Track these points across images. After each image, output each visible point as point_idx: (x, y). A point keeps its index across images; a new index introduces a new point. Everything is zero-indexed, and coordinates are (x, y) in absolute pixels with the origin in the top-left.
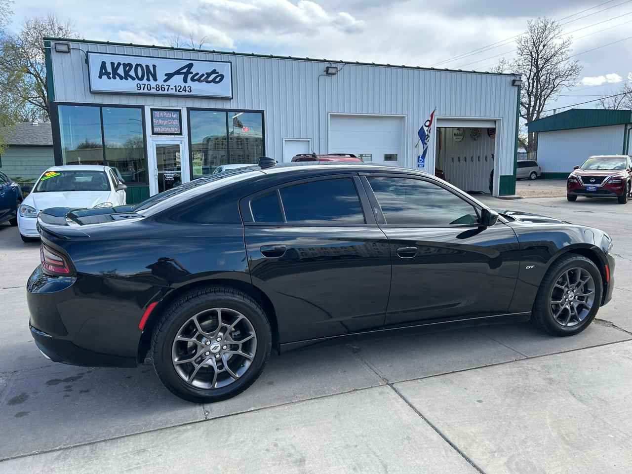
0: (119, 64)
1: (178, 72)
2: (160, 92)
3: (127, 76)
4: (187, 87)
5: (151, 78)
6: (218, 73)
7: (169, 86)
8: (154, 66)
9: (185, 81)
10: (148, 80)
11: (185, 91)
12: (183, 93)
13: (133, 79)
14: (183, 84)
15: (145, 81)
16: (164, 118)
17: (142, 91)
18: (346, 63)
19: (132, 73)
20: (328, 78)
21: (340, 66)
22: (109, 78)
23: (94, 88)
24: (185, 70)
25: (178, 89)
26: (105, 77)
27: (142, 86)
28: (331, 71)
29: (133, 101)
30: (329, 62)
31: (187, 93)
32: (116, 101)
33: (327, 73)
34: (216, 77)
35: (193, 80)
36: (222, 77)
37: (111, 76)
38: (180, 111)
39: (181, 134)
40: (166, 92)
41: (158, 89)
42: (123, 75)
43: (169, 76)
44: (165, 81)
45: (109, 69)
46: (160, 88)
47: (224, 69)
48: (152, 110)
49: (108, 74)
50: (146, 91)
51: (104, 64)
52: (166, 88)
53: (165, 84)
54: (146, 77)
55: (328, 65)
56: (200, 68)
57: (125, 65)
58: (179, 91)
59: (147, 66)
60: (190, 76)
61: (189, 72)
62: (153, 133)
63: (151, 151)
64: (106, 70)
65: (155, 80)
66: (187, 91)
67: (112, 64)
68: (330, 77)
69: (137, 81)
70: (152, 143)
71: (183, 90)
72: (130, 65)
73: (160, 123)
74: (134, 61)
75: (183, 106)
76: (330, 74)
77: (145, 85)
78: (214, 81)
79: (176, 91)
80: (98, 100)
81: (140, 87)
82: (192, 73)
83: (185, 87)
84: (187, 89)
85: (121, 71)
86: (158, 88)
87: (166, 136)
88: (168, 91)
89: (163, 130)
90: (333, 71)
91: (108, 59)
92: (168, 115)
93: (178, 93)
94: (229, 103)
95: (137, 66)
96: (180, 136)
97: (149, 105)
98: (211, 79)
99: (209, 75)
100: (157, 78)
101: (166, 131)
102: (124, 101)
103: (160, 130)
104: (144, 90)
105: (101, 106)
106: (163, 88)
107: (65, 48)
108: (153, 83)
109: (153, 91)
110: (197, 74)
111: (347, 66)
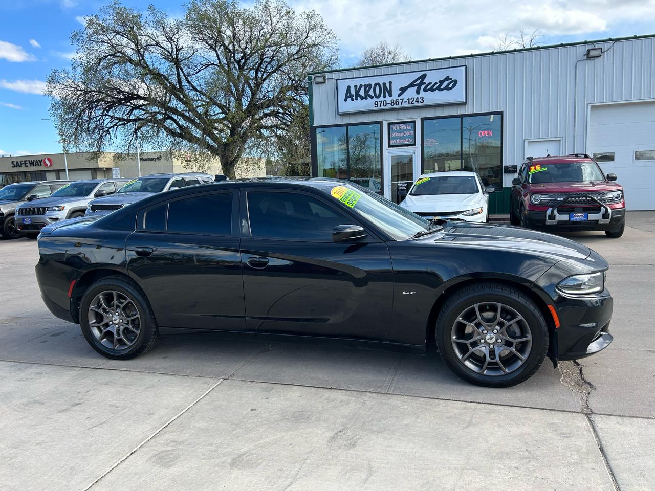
0: (361, 86)
1: (411, 85)
2: (395, 106)
3: (367, 95)
4: (419, 98)
5: (387, 94)
6: (451, 79)
7: (403, 99)
8: (390, 83)
9: (418, 92)
10: (385, 96)
11: (418, 102)
12: (416, 104)
13: (372, 97)
14: (416, 96)
15: (382, 98)
16: (400, 131)
17: (379, 108)
18: (616, 40)
19: (371, 93)
20: (589, 64)
21: (607, 46)
22: (353, 100)
23: (341, 111)
24: (418, 82)
25: (411, 101)
26: (349, 100)
27: (379, 103)
28: (592, 53)
29: (373, 118)
30: (591, 42)
31: (420, 104)
32: (359, 119)
33: (588, 57)
34: (449, 84)
35: (425, 90)
36: (455, 82)
37: (354, 98)
38: (414, 122)
39: (414, 145)
40: (400, 106)
41: (393, 104)
42: (364, 95)
43: (403, 90)
44: (399, 95)
45: (353, 92)
46: (395, 102)
47: (459, 74)
48: (389, 124)
49: (351, 96)
50: (382, 107)
51: (349, 87)
52: (400, 101)
53: (399, 98)
54: (382, 95)
55: (588, 47)
56: (433, 78)
57: (366, 86)
58: (412, 103)
59: (384, 84)
60: (423, 87)
61: (422, 83)
62: (390, 146)
63: (387, 162)
64: (350, 93)
65: (391, 95)
66: (419, 102)
67: (356, 86)
68: (593, 61)
69: (375, 99)
70: (389, 154)
71: (416, 102)
72: (370, 85)
73: (396, 135)
74: (372, 81)
75: (417, 117)
76: (592, 57)
77: (381, 101)
78: (447, 88)
79: (409, 103)
80: (346, 121)
81: (377, 104)
82: (425, 83)
83: (418, 98)
84: (420, 100)
85: (362, 93)
86: (393, 102)
87: (401, 148)
88: (401, 104)
89: (398, 142)
90: (597, 53)
91: (352, 83)
92: (403, 127)
93: (411, 105)
94: (464, 108)
95: (376, 84)
96: (413, 147)
97: (386, 119)
98: (443, 87)
99: (442, 82)
100: (393, 94)
101: (401, 143)
102: (366, 119)
103: (395, 142)
104: (380, 106)
105: (347, 125)
106: (397, 103)
107: (321, 80)
108: (388, 99)
109: (389, 106)
110: (431, 83)
111: (618, 44)
